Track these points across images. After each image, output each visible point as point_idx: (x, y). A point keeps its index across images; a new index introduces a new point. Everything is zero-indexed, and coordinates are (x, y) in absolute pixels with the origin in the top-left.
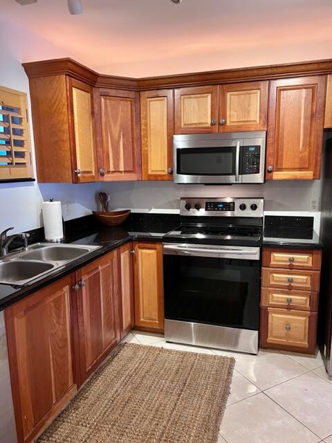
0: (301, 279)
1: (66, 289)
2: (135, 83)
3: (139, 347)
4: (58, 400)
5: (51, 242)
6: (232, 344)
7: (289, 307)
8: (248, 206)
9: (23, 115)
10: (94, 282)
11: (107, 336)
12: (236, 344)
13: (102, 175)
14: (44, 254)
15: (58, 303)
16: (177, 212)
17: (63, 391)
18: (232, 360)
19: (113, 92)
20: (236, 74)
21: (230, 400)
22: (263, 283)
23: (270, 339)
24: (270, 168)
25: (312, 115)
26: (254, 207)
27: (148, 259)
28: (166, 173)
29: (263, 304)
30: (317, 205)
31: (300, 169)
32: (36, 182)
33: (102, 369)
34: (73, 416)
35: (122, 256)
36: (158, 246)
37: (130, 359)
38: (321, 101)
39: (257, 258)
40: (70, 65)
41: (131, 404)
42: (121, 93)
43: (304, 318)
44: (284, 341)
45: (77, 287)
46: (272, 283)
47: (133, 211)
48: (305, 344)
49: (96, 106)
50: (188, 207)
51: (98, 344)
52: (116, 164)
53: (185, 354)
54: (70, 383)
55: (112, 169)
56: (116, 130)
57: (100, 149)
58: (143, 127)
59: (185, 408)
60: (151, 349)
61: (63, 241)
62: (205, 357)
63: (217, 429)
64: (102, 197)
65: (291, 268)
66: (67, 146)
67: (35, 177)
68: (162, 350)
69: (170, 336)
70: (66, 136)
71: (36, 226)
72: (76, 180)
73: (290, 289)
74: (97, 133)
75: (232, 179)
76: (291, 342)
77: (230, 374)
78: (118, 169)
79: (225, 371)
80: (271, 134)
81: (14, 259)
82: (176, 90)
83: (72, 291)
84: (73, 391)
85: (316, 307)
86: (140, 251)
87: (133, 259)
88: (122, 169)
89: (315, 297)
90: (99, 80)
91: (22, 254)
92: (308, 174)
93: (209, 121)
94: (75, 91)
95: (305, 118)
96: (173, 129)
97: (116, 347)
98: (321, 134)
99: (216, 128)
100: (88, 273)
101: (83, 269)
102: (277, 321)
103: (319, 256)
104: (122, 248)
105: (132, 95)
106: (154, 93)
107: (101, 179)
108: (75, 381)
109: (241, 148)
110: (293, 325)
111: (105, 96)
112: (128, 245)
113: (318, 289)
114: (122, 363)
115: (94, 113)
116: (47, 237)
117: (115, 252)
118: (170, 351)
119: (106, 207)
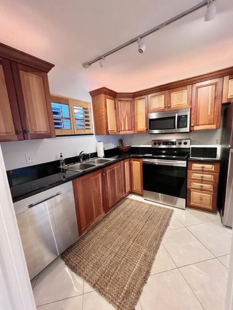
0: (208, 177)
1: (100, 174)
2: (132, 95)
3: (133, 200)
4: (96, 217)
5: (100, 157)
6: (174, 203)
7: (202, 190)
8: (183, 143)
9: (89, 110)
10: (113, 173)
11: (119, 195)
12: (175, 203)
13: (119, 132)
14: (96, 162)
15: (96, 180)
16: (150, 146)
17: (99, 213)
18: (173, 211)
19: (123, 99)
20: (175, 84)
21: (169, 228)
22: (188, 177)
23: (192, 203)
24: (192, 125)
25: (215, 98)
26: (185, 143)
27: (137, 165)
28: (145, 130)
29: (188, 187)
30: (219, 142)
31: (209, 124)
32: (94, 135)
33: (116, 207)
34: (103, 224)
35: (125, 163)
36: (140, 160)
37: (128, 205)
38: (220, 90)
39: (185, 166)
40: (105, 90)
41: (126, 223)
42: (126, 99)
43: (209, 195)
44: (199, 205)
45: (104, 174)
46: (193, 177)
47: (132, 146)
48: (210, 207)
49: (116, 105)
50: (155, 144)
51: (114, 197)
52: (125, 127)
53: (151, 205)
54: (102, 211)
55: (123, 129)
56: (124, 114)
57: (118, 122)
58: (135, 112)
59: (147, 228)
60: (137, 201)
61: (104, 157)
62: (160, 208)
63: (160, 240)
64: (121, 141)
65: (203, 171)
66: (104, 121)
67: (94, 133)
68: (142, 202)
69: (146, 197)
70: (104, 117)
71: (94, 151)
72: (108, 134)
73: (202, 181)
74: (117, 115)
75: (174, 131)
76: (202, 206)
77: (170, 216)
78: (125, 130)
79: (168, 215)
80: (193, 109)
81: (84, 163)
82: (149, 95)
83: (102, 175)
84: (103, 214)
85: (216, 190)
86: (133, 162)
87: (130, 165)
88: (127, 129)
89: (216, 186)
90: (118, 95)
91: (88, 161)
92: (214, 127)
93: (163, 106)
94: (107, 100)
95: (212, 99)
96: (148, 112)
97: (123, 199)
98: (220, 106)
99: (166, 109)
100: (110, 169)
101: (107, 167)
102: (195, 195)
103: (218, 166)
104: (125, 160)
105: (131, 99)
106: (139, 98)
107: (118, 133)
108: (104, 210)
109: (178, 116)
110: (204, 198)
111: (120, 101)
112: (129, 159)
113: (217, 181)
114: (125, 206)
115: (116, 108)
116: (98, 156)
117: (122, 162)
118: (145, 203)
119: (122, 145)
